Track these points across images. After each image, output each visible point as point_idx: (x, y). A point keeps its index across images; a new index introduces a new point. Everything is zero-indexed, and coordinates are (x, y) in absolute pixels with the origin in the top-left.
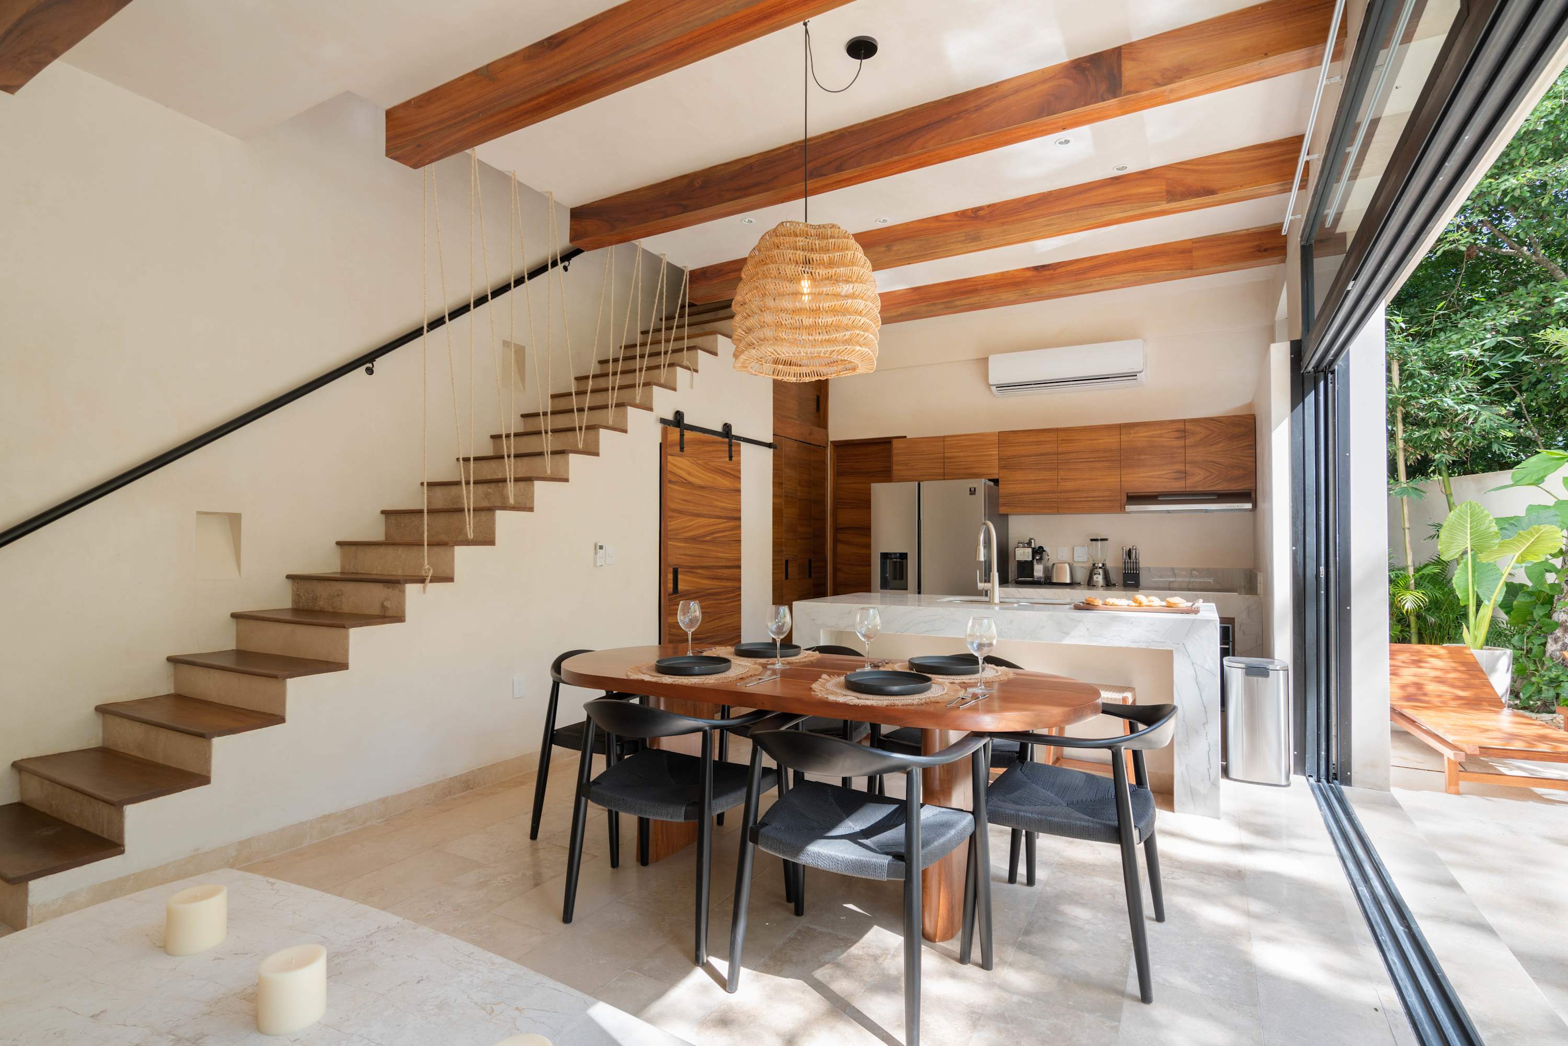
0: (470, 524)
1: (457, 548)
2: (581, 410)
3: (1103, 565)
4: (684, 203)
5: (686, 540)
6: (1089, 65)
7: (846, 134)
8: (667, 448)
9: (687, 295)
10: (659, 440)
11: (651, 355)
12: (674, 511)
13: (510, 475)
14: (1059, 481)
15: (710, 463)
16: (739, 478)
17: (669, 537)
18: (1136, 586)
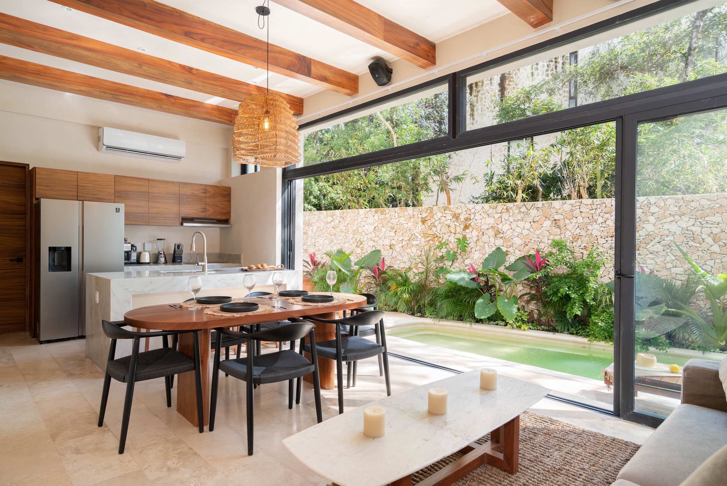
3: (164, 252)
6: (302, 59)
14: (150, 207)
18: (181, 262)
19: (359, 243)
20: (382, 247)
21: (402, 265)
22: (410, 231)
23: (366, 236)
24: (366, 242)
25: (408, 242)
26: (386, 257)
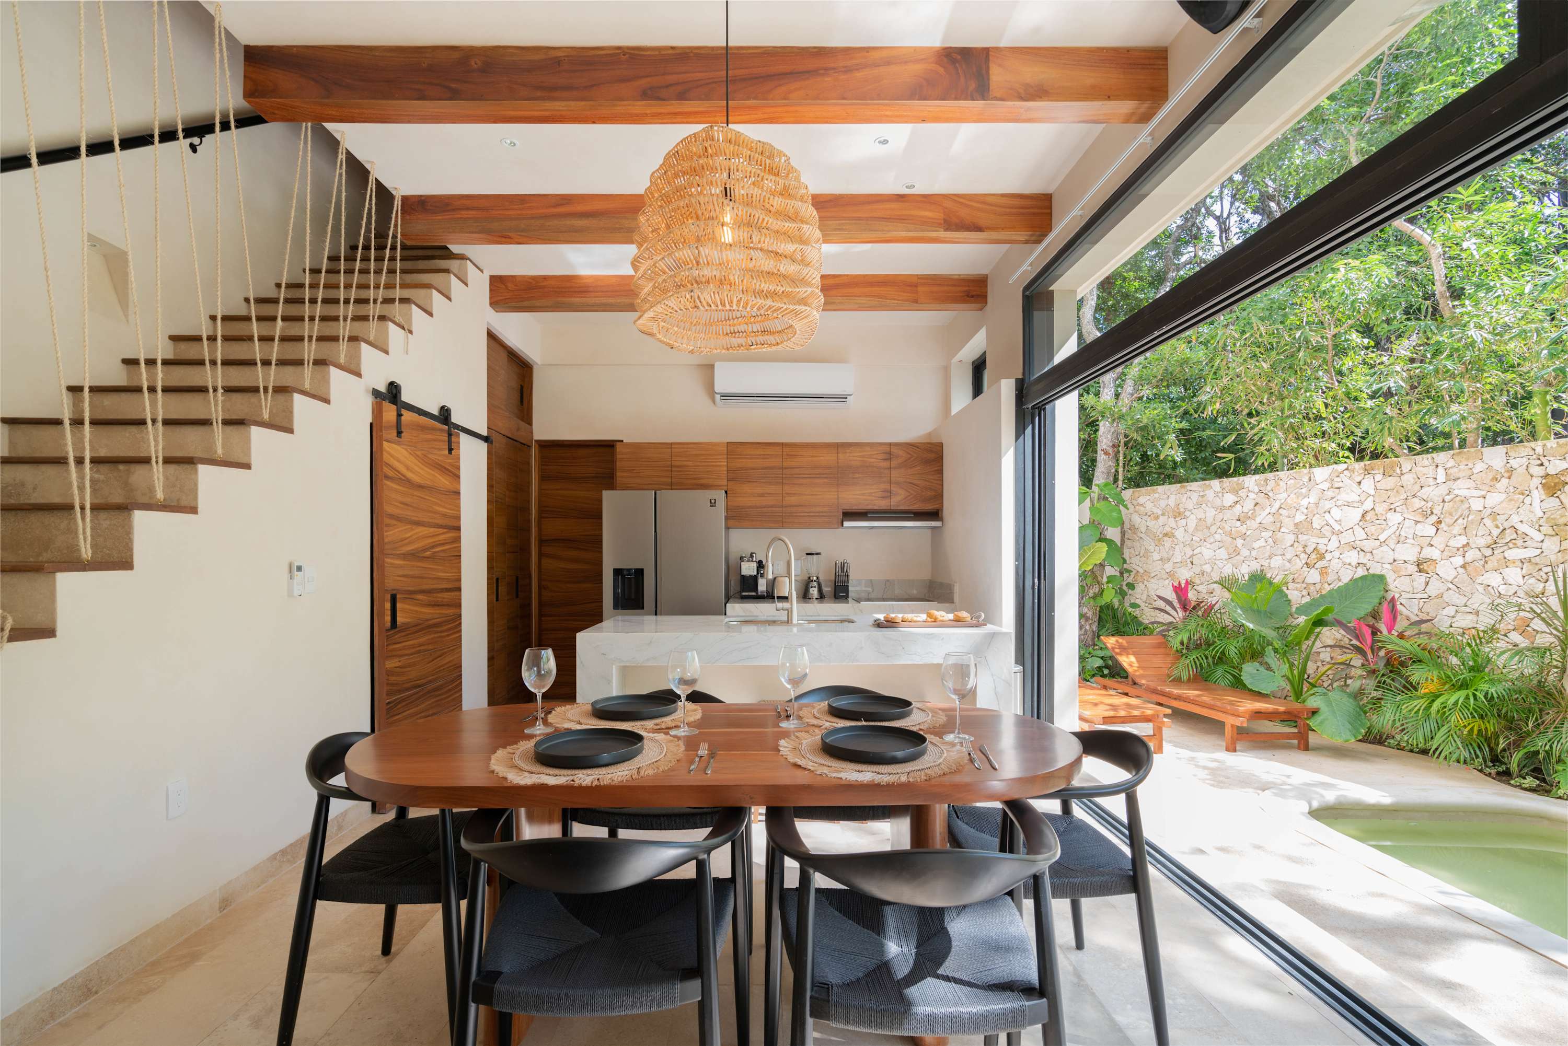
0: (84, 533)
1: (60, 576)
2: (266, 363)
3: (817, 578)
4: (453, 85)
5: (405, 556)
6: (959, 57)
7: (692, 55)
8: (381, 431)
9: (399, 226)
10: (369, 419)
11: (325, 301)
12: (392, 516)
13: (156, 452)
14: (785, 495)
15: (430, 456)
16: (459, 477)
17: (386, 552)
18: (846, 597)
19: (1313, 556)
20: (1388, 566)
21: (1464, 621)
22: (1494, 520)
23: (1334, 538)
24: (1337, 554)
25: (1488, 552)
26: (1404, 595)
